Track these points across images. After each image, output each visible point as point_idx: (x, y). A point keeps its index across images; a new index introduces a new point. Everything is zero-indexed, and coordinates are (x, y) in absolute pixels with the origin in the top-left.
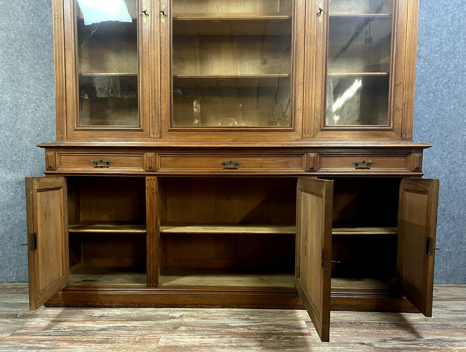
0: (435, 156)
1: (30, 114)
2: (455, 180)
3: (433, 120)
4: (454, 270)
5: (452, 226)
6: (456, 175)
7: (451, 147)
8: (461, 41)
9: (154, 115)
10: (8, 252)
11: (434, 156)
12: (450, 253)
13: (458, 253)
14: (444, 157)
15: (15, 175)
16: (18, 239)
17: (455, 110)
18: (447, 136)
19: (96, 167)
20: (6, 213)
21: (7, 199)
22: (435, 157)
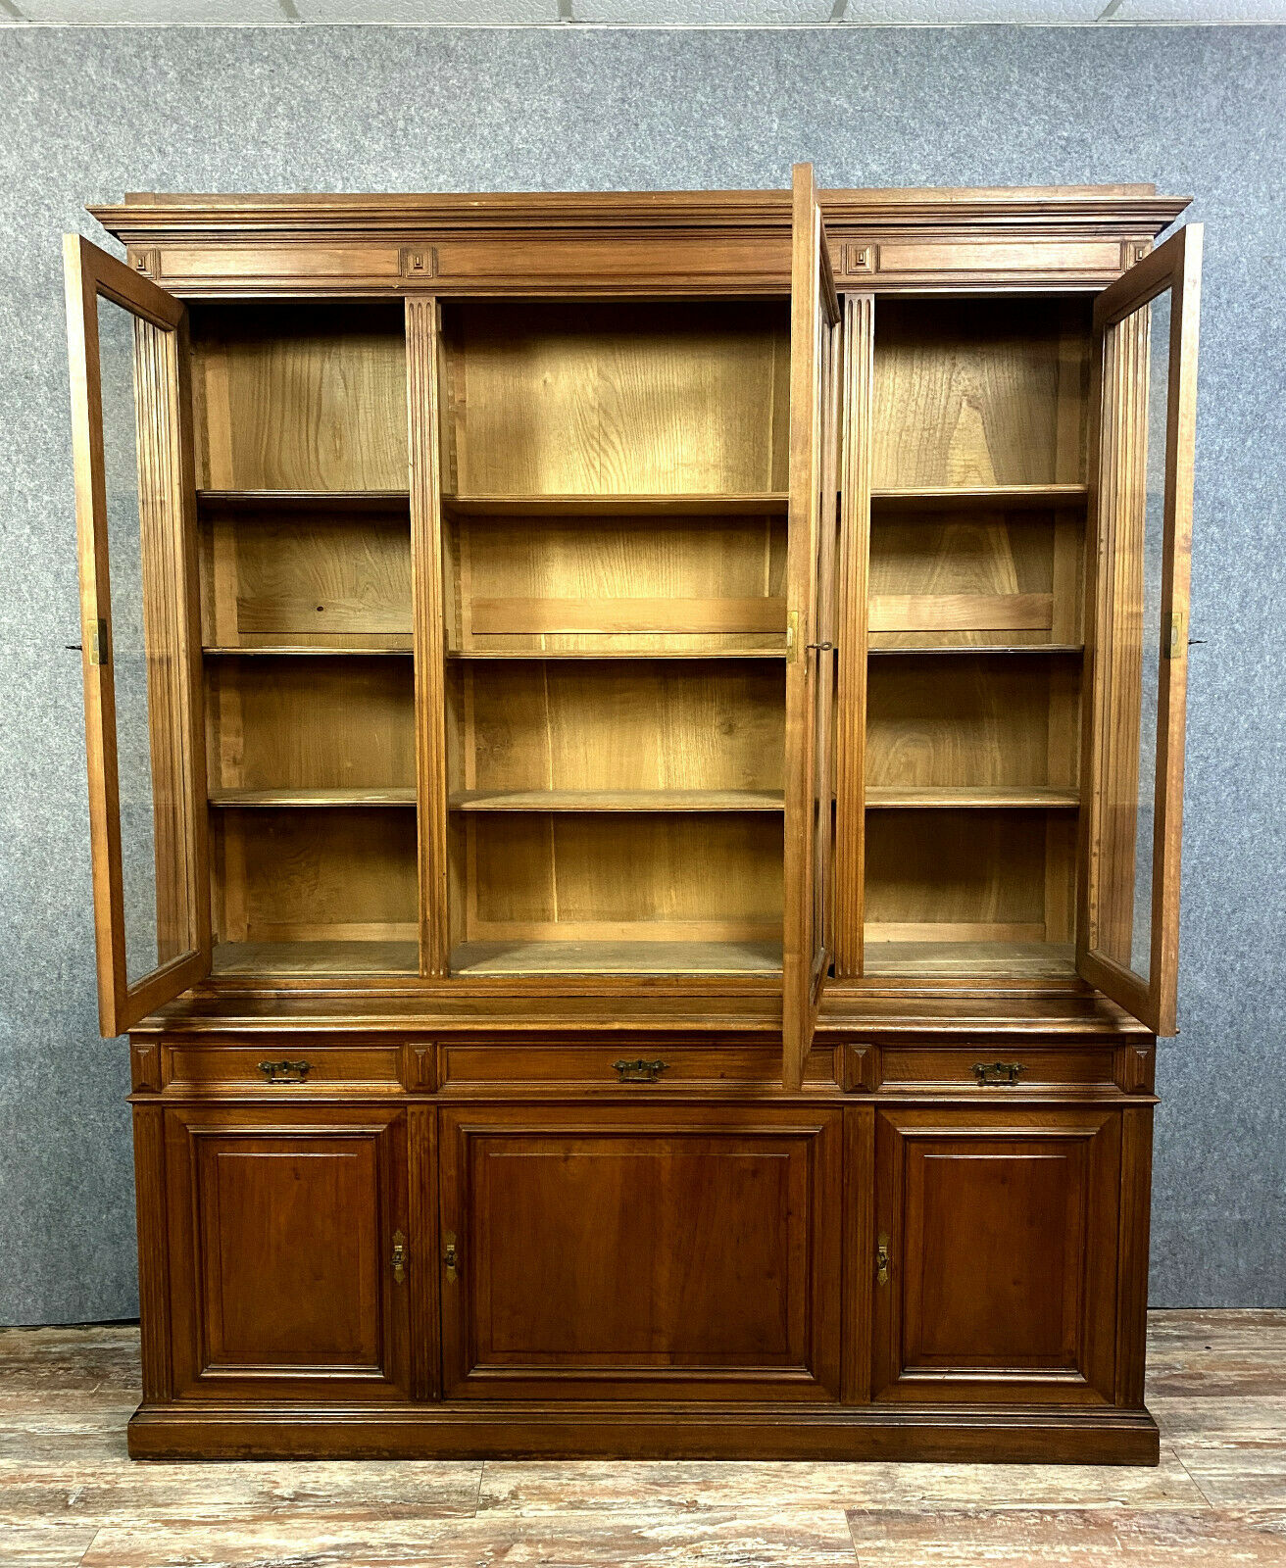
0: (1202, 965)
1: (80, 863)
2: (1256, 1028)
3: (1194, 868)
4: (1256, 1272)
5: (1249, 1151)
6: (1259, 1015)
7: (1244, 940)
8: (1268, 657)
9: (429, 917)
10: (20, 1243)
11: (1198, 965)
12: (1245, 1223)
13: (1268, 1224)
14: (1225, 966)
15: (38, 1031)
16: (50, 1205)
17: (1252, 842)
18: (1234, 912)
19: (272, 1082)
20: (15, 1135)
21: (16, 1097)
22: (1201, 969)
